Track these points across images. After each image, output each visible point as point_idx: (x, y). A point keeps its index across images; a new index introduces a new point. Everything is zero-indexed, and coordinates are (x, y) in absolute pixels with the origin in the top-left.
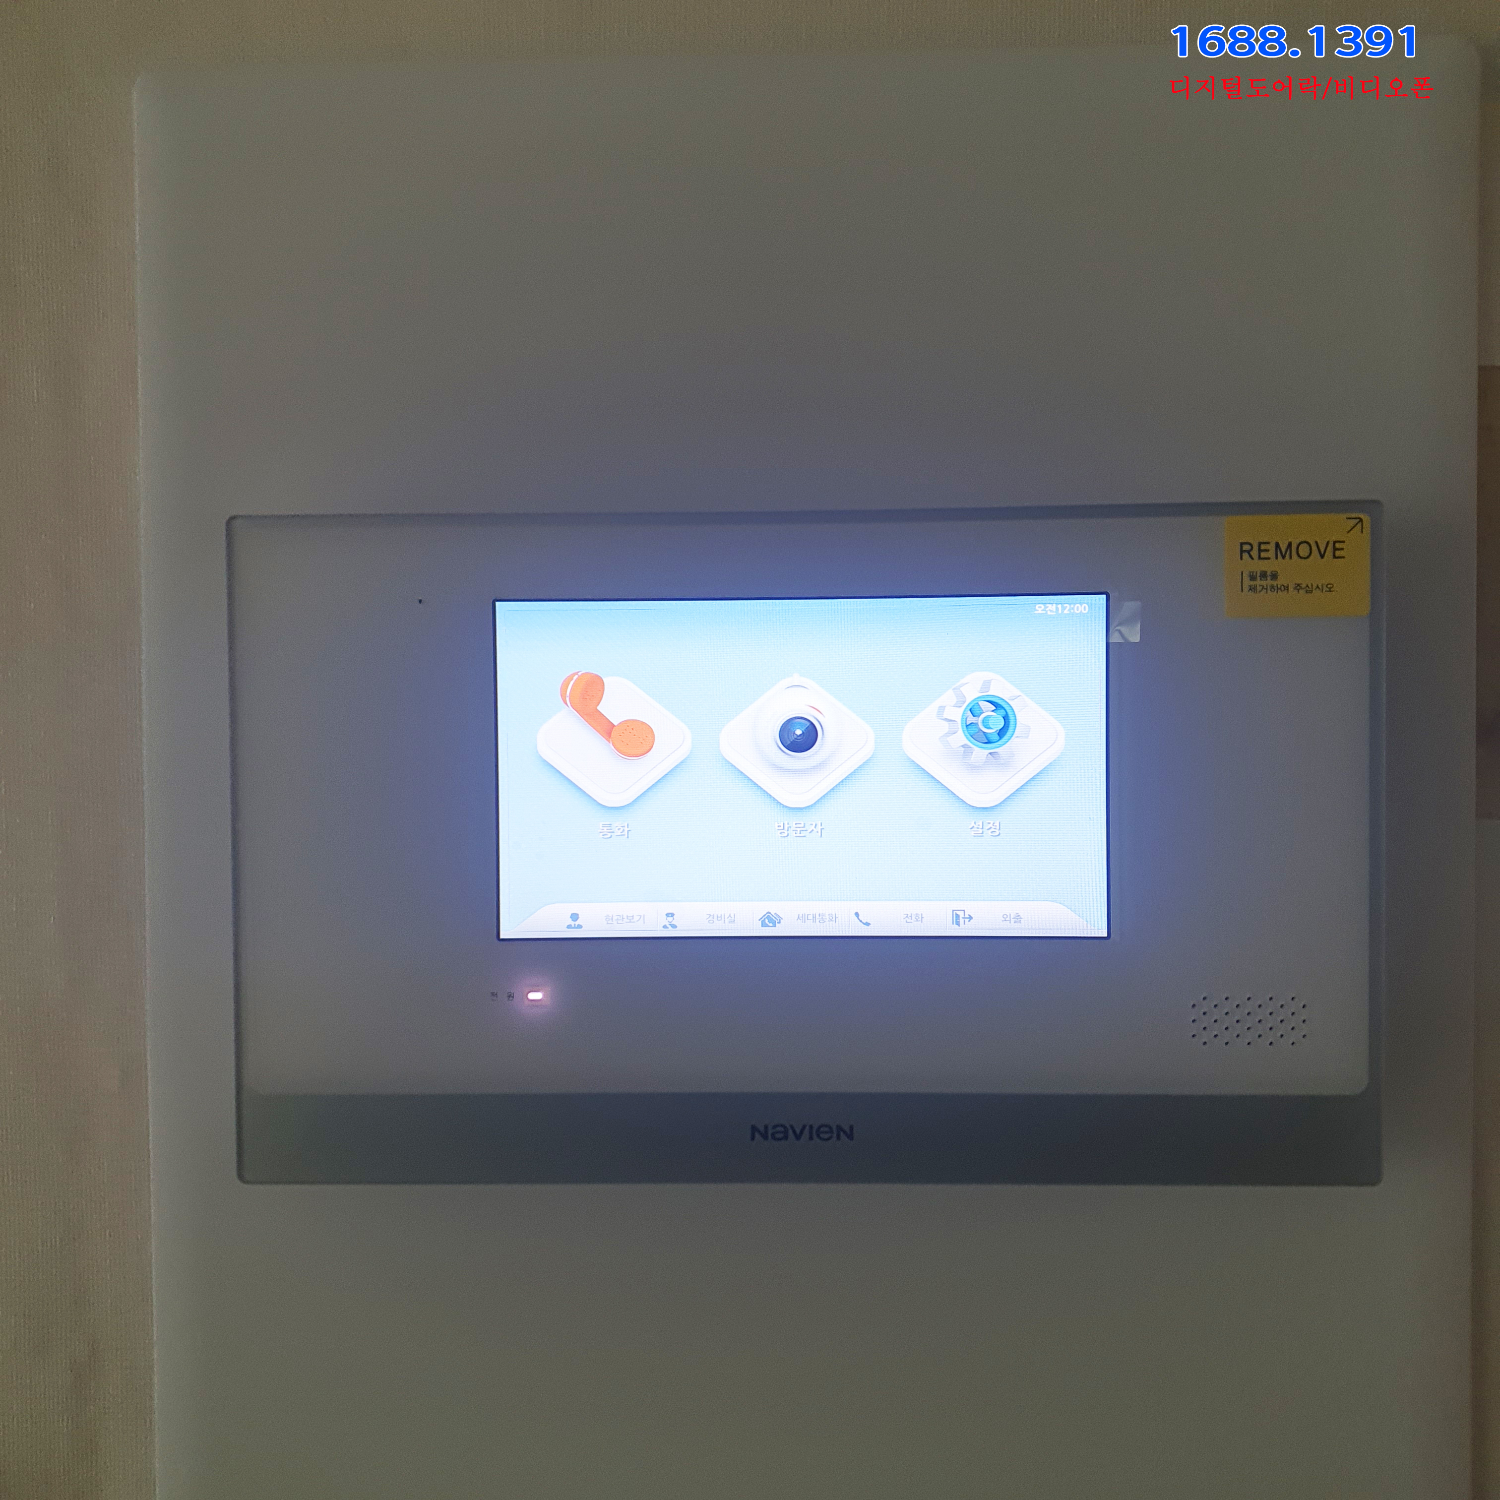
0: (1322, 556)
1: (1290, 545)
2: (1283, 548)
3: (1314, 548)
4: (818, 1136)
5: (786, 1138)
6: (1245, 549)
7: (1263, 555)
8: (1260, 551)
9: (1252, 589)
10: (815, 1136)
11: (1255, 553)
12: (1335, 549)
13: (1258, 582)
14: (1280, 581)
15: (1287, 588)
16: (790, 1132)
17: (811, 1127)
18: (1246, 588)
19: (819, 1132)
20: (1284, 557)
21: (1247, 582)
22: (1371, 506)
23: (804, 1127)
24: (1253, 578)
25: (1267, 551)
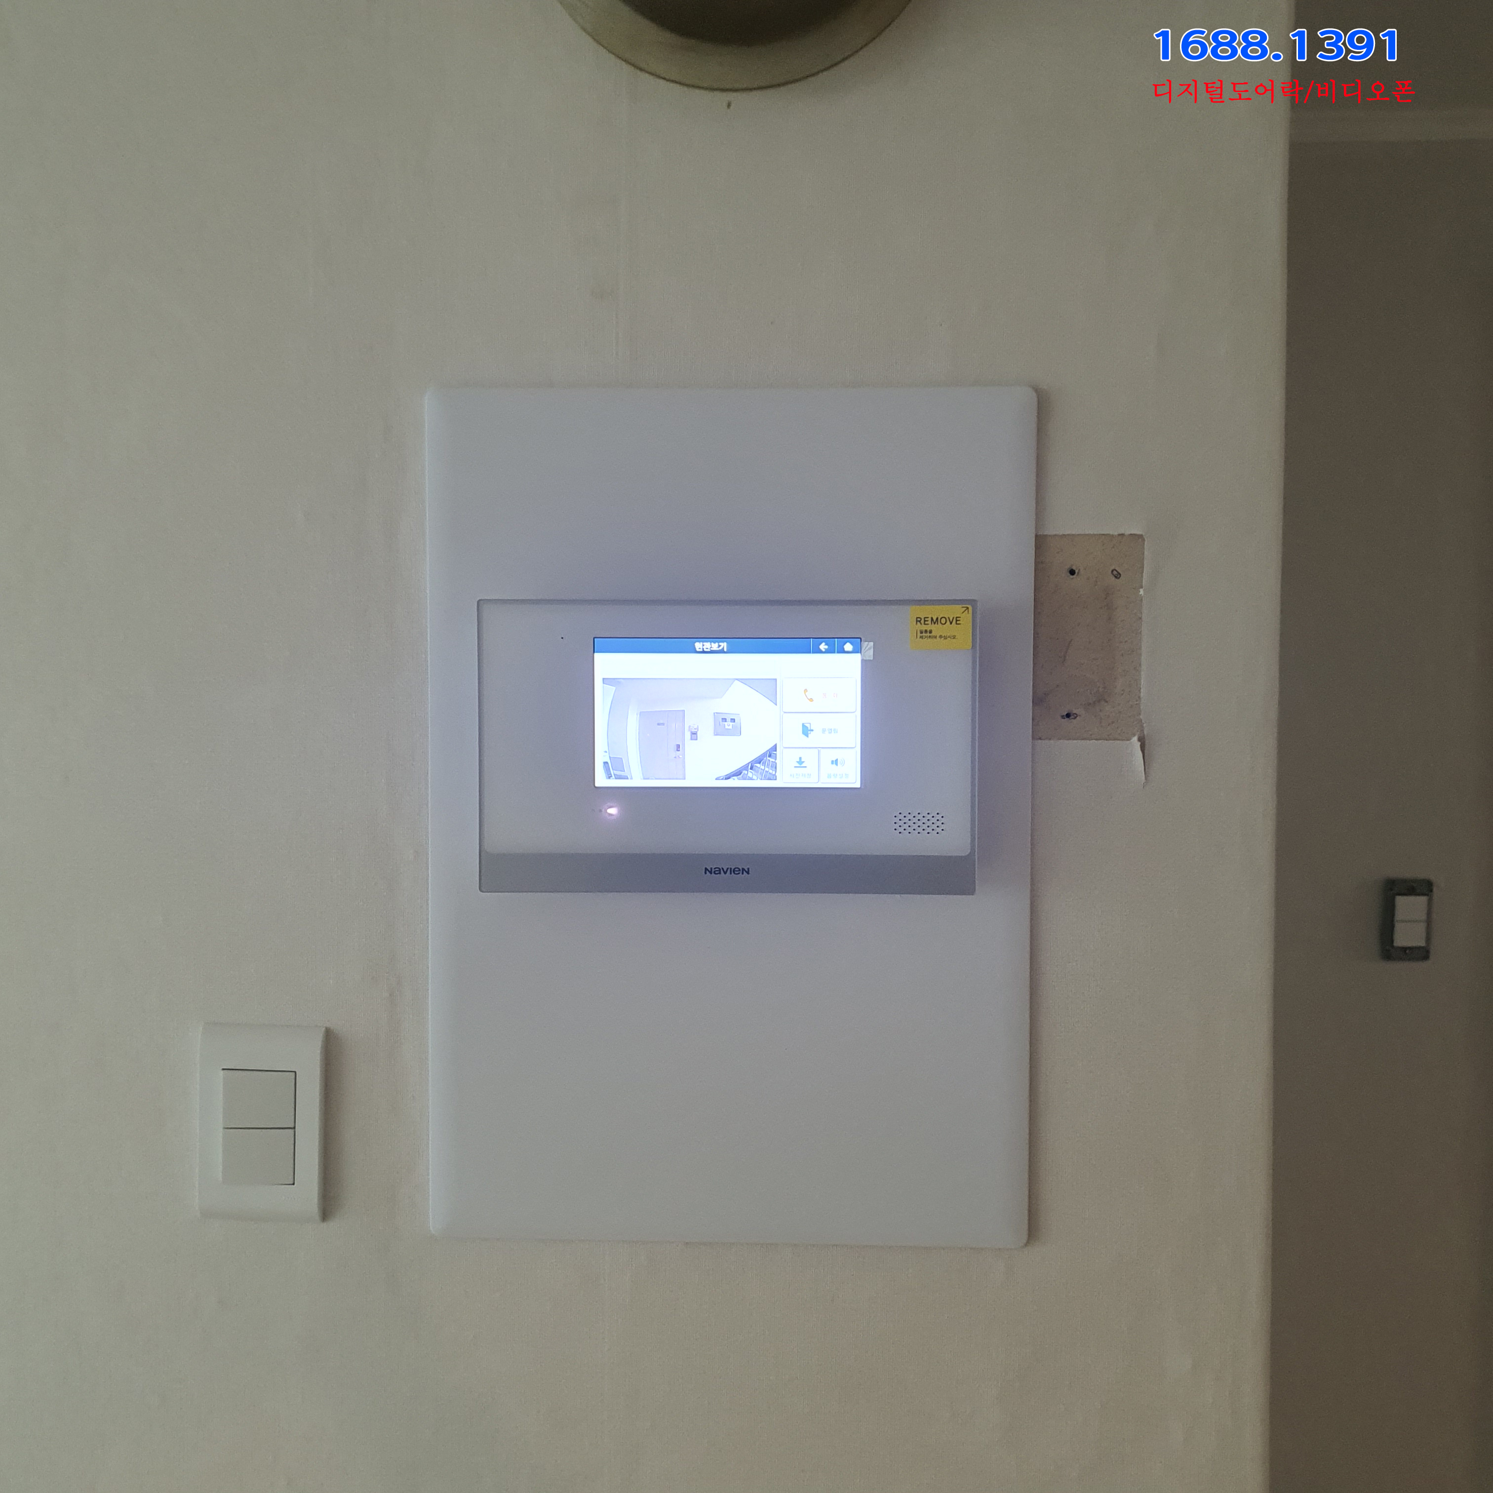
0: (951, 623)
1: (937, 619)
2: (935, 619)
3: (948, 619)
4: (734, 872)
5: (720, 873)
6: (918, 620)
7: (926, 622)
8: (925, 621)
9: (921, 637)
10: (732, 873)
11: (922, 621)
12: (957, 621)
13: (924, 634)
14: (933, 634)
15: (936, 637)
16: (722, 871)
17: (731, 869)
18: (918, 637)
19: (734, 871)
20: (935, 623)
21: (919, 635)
22: (973, 602)
23: (728, 869)
24: (921, 632)
25: (927, 621)
